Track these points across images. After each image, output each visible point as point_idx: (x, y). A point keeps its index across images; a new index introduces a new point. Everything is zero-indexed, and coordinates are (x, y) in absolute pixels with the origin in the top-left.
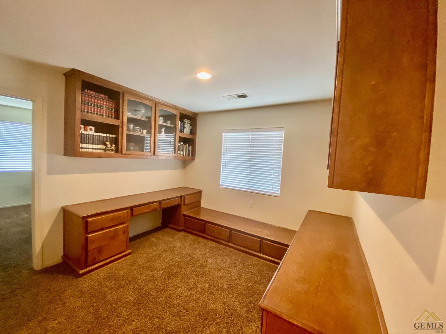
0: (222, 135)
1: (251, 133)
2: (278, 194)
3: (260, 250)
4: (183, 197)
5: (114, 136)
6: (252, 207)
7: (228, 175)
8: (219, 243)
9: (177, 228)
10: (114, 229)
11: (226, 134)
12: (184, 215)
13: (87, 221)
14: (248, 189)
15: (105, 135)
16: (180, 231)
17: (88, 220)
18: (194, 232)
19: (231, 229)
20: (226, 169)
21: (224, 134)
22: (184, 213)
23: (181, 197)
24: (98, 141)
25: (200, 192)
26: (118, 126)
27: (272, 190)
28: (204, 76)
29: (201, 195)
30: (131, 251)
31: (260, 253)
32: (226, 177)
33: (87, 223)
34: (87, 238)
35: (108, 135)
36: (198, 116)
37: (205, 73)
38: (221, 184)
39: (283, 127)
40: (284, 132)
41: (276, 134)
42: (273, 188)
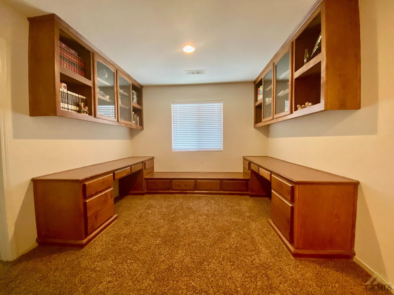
0: (171, 107)
1: (197, 105)
2: (221, 149)
3: (221, 188)
4: (144, 163)
5: (84, 98)
6: (203, 162)
7: (180, 140)
8: (186, 193)
9: (140, 192)
10: (105, 193)
11: (175, 105)
12: (146, 179)
13: (85, 185)
14: (198, 149)
15: (77, 95)
16: (143, 194)
17: (86, 183)
18: (160, 191)
19: (196, 179)
20: (178, 135)
21: (172, 105)
22: (146, 177)
23: (142, 162)
24: (72, 101)
25: (153, 158)
26: (90, 87)
27: (217, 147)
28: (189, 49)
29: (153, 161)
30: (117, 215)
31: (220, 190)
32: (178, 142)
33: (84, 187)
34: (85, 204)
35: (80, 96)
36: (143, 88)
37: (191, 47)
38: (173, 148)
39: (222, 100)
40: (222, 104)
41: (217, 105)
42: (217, 145)
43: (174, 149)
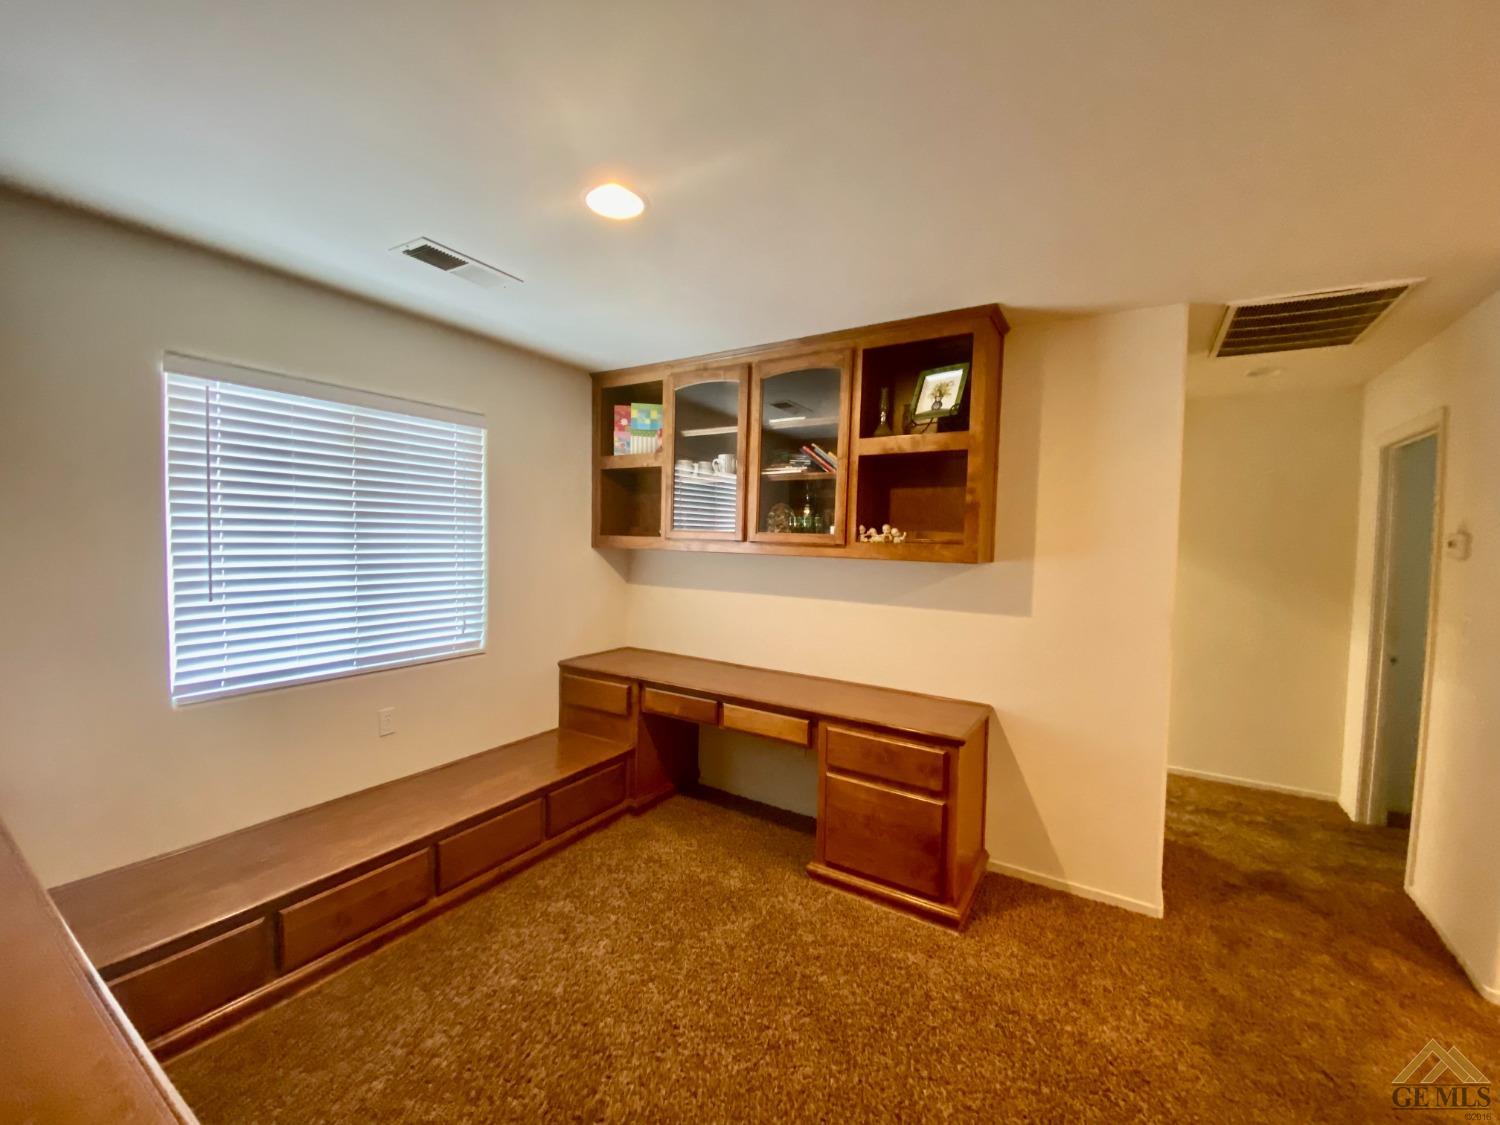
2: (478, 643)
7: (231, 619)
19: (435, 839)
27: (464, 635)
32: (218, 632)
38: (174, 683)
39: (482, 415)
40: (483, 433)
41: (460, 435)
42: (465, 627)
43: (180, 689)
